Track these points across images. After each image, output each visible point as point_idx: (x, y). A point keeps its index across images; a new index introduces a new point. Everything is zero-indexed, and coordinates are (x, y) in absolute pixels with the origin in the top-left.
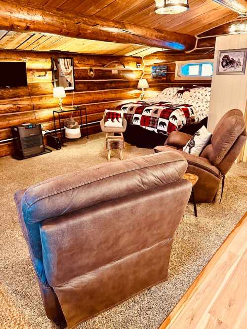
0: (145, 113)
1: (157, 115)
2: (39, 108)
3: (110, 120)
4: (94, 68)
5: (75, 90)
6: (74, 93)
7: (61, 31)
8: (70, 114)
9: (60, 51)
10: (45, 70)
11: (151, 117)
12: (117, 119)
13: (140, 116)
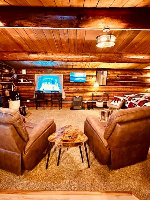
0: (132, 101)
1: (137, 103)
2: (87, 91)
3: (114, 101)
4: (119, 76)
5: (106, 85)
6: (105, 86)
7: (83, 60)
8: (102, 96)
9: (101, 68)
10: (93, 76)
11: (133, 103)
12: (118, 101)
13: (129, 102)
